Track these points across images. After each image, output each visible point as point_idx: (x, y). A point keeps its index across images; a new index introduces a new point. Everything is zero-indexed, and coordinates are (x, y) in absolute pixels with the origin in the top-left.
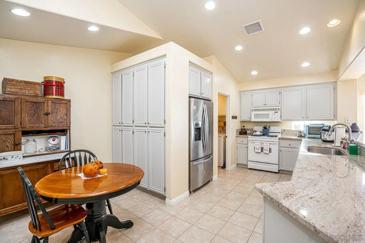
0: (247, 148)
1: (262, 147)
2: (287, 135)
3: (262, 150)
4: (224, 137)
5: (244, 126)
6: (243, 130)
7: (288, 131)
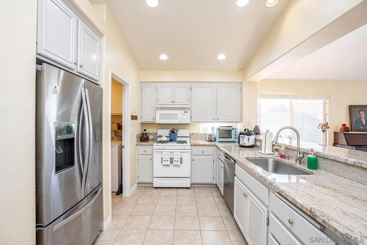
0: (151, 160)
1: (172, 157)
2: (195, 139)
3: (172, 162)
4: (118, 146)
5: (146, 130)
6: (144, 135)
7: (196, 134)
